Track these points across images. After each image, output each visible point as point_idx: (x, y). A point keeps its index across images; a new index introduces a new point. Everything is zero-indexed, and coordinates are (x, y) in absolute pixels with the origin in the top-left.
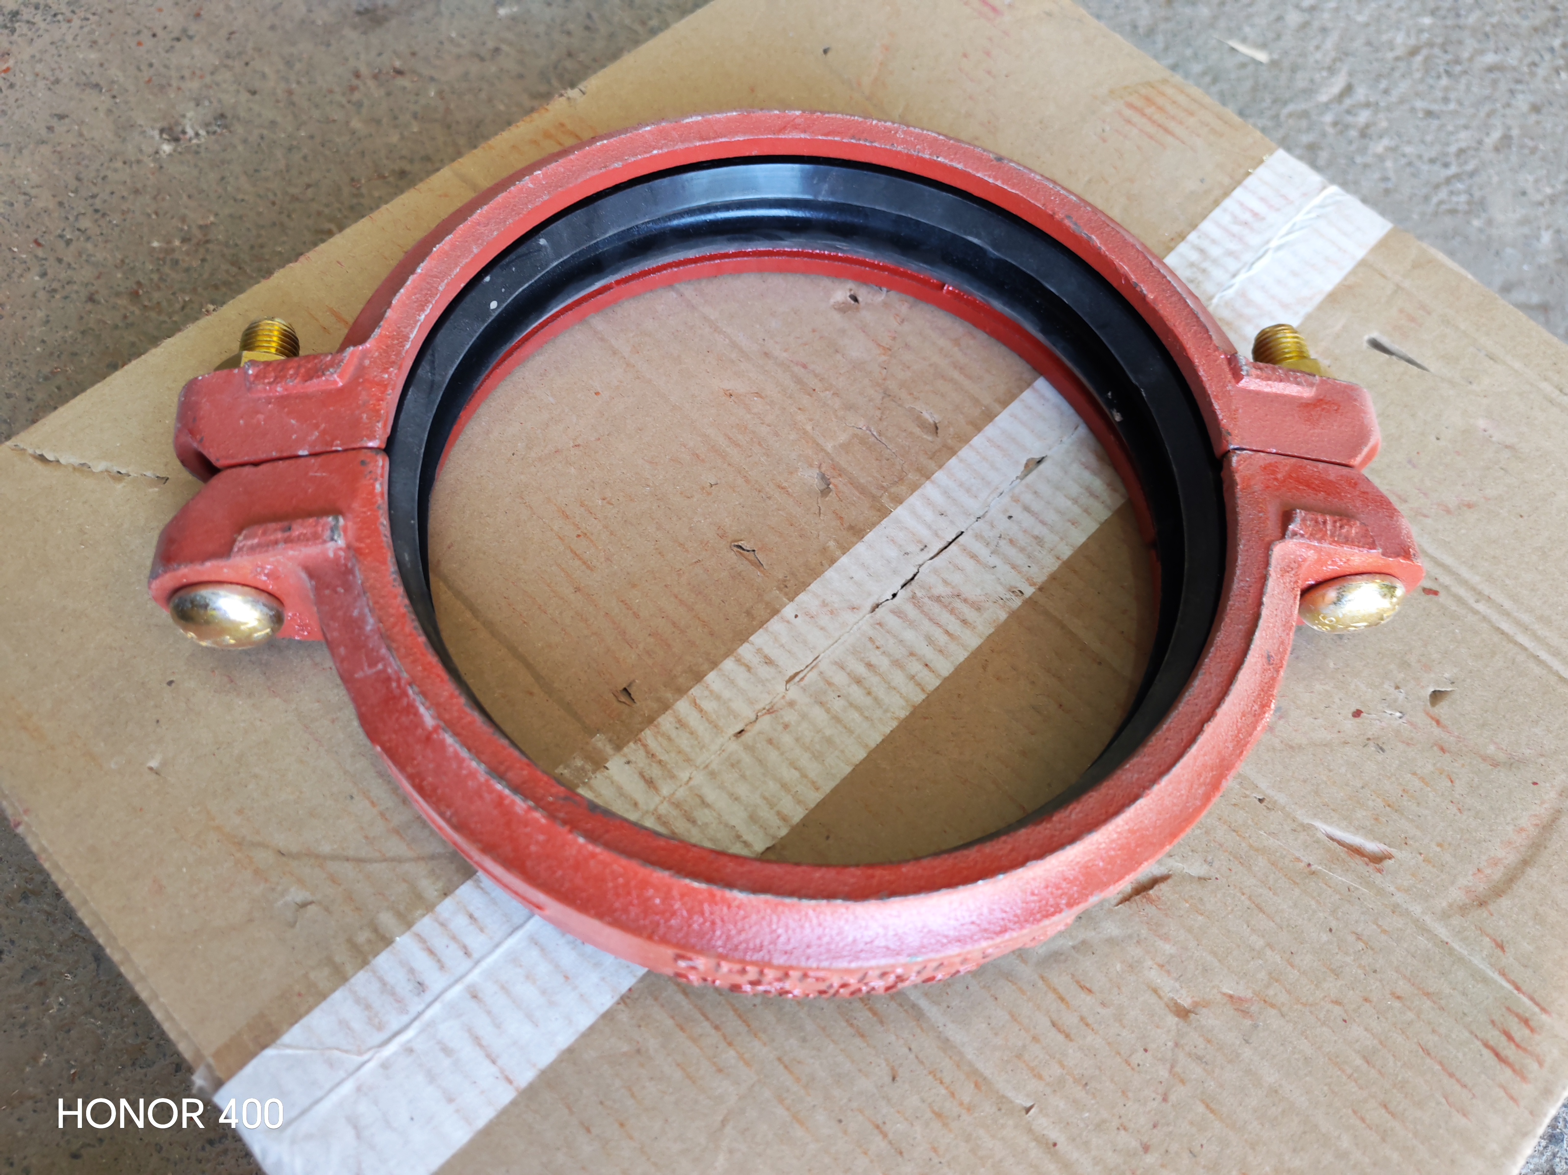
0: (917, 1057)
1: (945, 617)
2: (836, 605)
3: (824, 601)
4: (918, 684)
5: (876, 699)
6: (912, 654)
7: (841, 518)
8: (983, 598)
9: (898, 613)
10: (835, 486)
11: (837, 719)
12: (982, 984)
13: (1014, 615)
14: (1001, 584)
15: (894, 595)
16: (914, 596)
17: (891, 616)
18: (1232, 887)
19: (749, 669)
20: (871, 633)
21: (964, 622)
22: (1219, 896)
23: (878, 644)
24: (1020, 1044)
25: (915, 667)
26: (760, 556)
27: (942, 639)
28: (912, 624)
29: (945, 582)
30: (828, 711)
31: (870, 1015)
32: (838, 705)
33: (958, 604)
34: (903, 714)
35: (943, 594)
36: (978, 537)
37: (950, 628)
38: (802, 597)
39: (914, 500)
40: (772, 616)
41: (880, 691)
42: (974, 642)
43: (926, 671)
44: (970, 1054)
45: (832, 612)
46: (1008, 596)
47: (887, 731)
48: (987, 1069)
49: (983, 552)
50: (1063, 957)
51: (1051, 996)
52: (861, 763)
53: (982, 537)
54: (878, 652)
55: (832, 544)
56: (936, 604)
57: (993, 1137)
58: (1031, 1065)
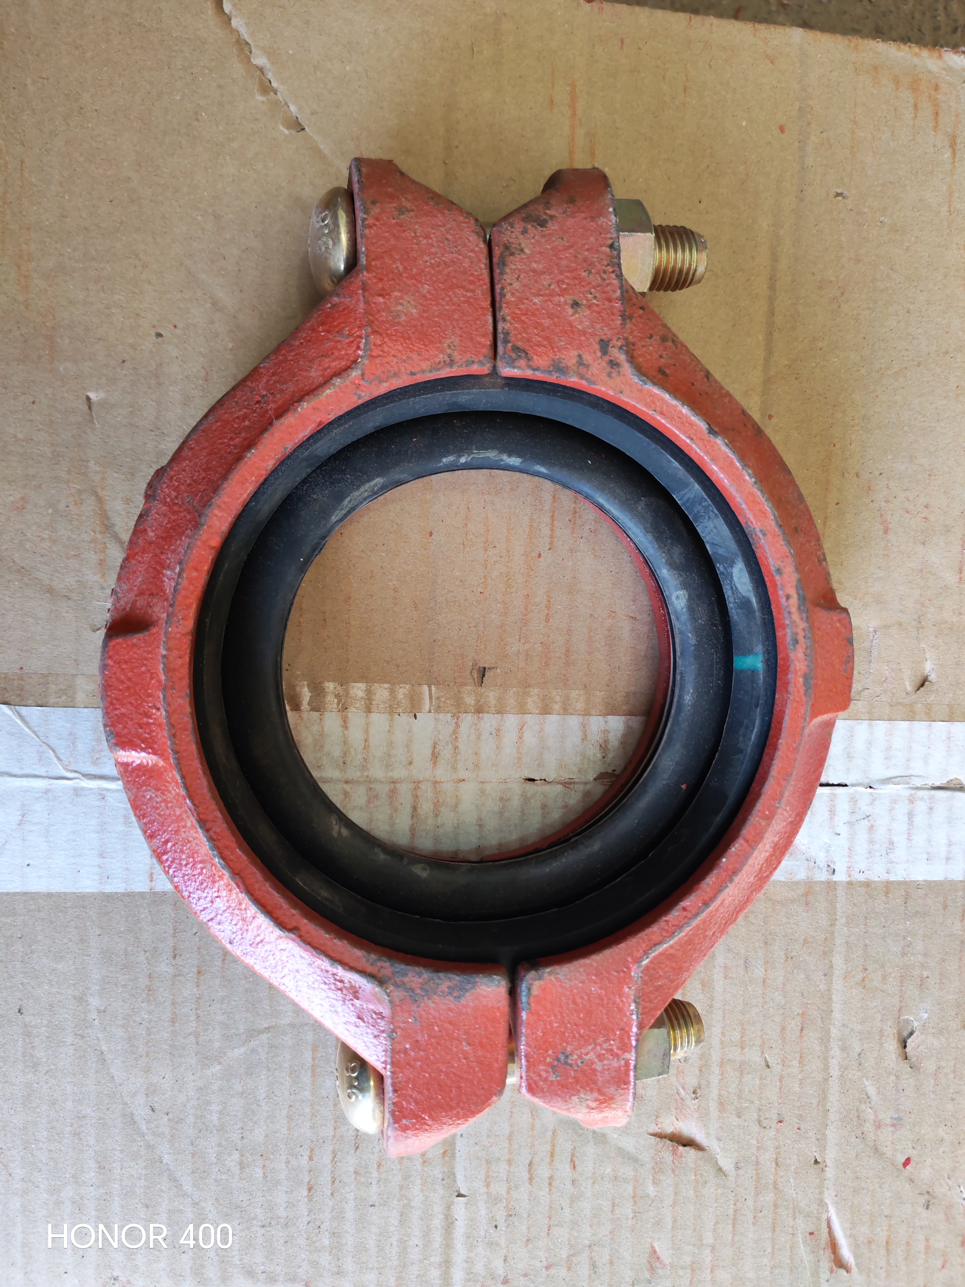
8: (803, 848)
13: (809, 883)
14: (828, 851)
18: (733, 1194)
19: (585, 738)
22: (719, 1191)
24: (497, 1155)
36: (853, 800)
46: (821, 865)
48: (462, 1152)
49: (843, 815)
50: (581, 1132)
51: (548, 1147)
53: (855, 803)
57: (422, 1190)
58: (491, 1173)
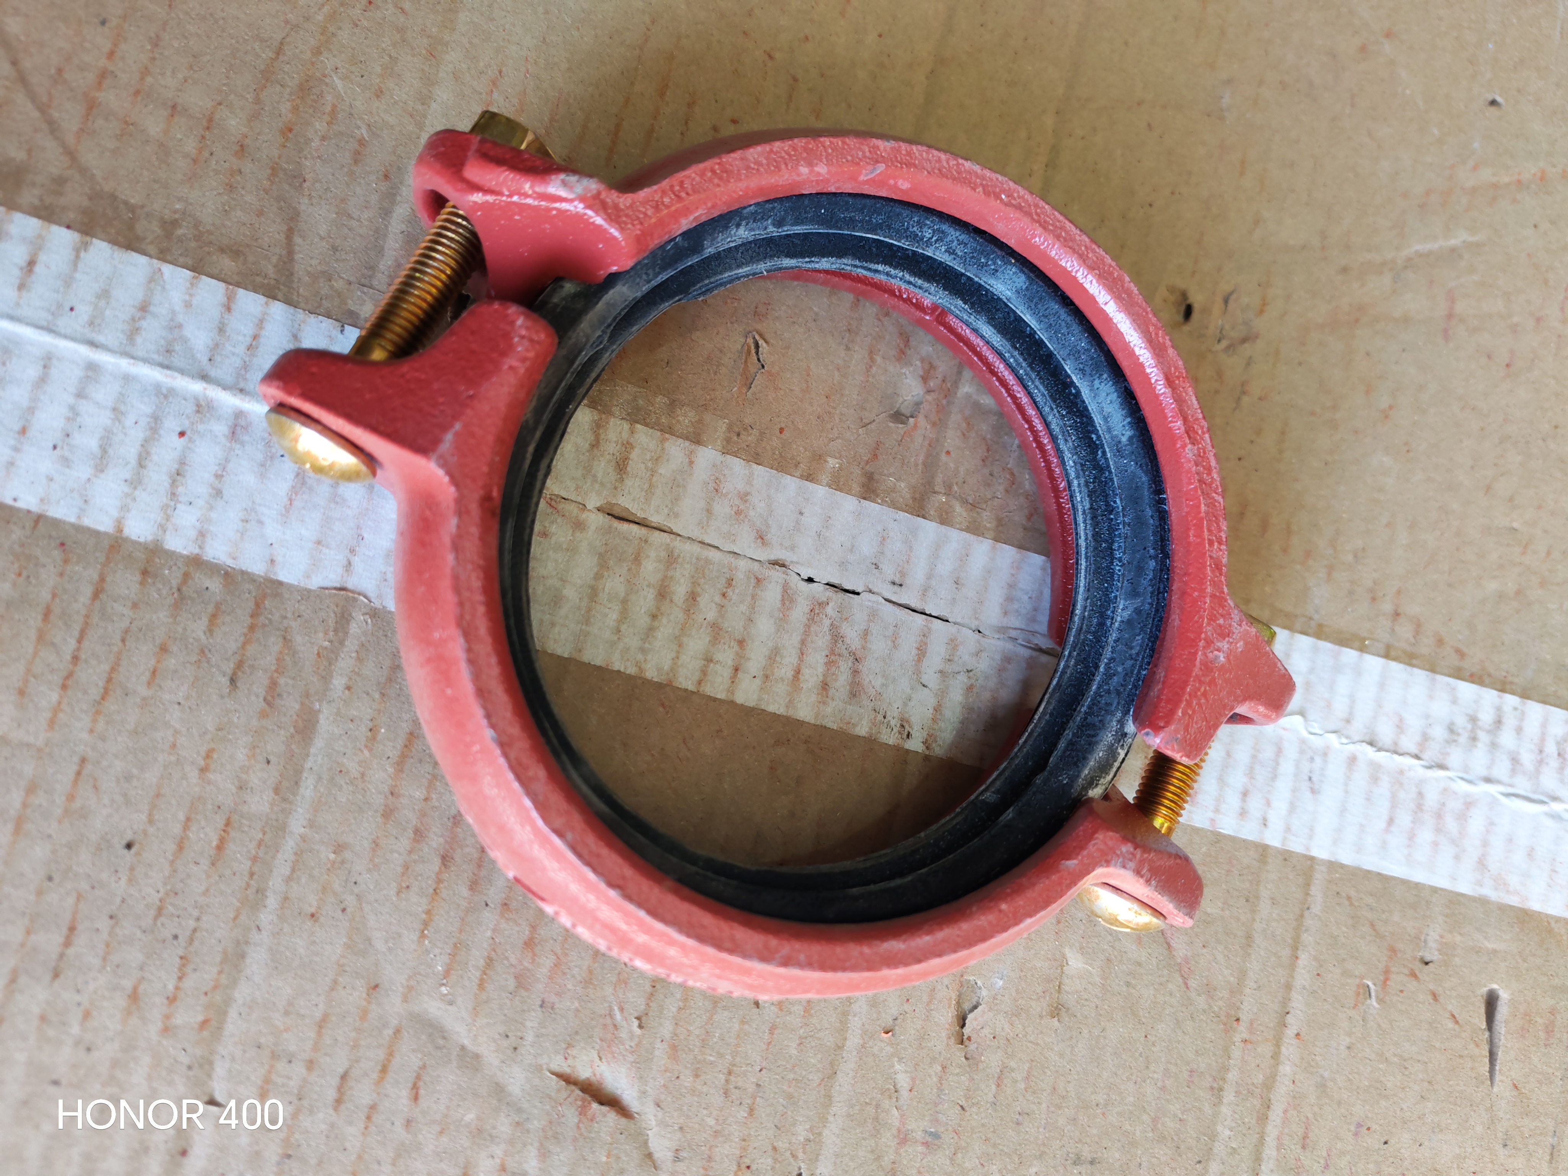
0: (195, 930)
1: (816, 661)
2: (752, 513)
3: (747, 494)
4: (704, 672)
5: (651, 629)
6: (741, 643)
7: (875, 456)
8: (872, 692)
9: (788, 598)
10: (915, 425)
11: (593, 594)
12: (343, 961)
13: (871, 743)
14: (905, 704)
15: (810, 580)
16: (822, 605)
17: (779, 589)
19: (595, 445)
20: (740, 576)
21: (825, 686)
23: (730, 592)
24: (292, 1048)
25: (726, 656)
26: (759, 380)
27: (785, 671)
28: (782, 622)
29: (866, 633)
30: (598, 577)
31: (214, 844)
32: (614, 584)
33: (844, 667)
34: (651, 674)
35: (848, 641)
36: (953, 644)
37: (806, 672)
38: (737, 465)
39: (956, 538)
40: (687, 438)
41: (666, 629)
42: (805, 711)
43: (727, 673)
44: (242, 993)
45: (738, 513)
46: (893, 723)
47: (617, 666)
48: (233, 1025)
49: (935, 660)
50: (441, 1042)
51: (381, 1054)
52: (552, 655)
53: (955, 648)
54: (718, 599)
55: (832, 463)
56: (828, 637)
57: (149, 1078)
58: (274, 1077)
